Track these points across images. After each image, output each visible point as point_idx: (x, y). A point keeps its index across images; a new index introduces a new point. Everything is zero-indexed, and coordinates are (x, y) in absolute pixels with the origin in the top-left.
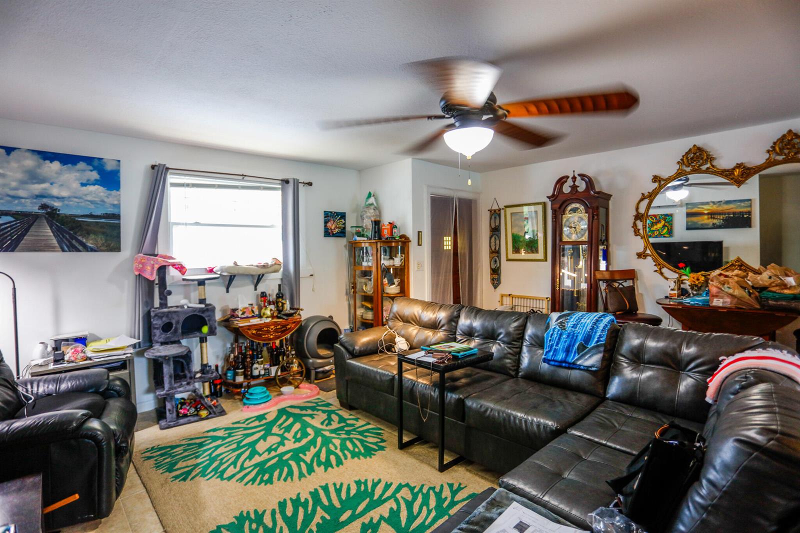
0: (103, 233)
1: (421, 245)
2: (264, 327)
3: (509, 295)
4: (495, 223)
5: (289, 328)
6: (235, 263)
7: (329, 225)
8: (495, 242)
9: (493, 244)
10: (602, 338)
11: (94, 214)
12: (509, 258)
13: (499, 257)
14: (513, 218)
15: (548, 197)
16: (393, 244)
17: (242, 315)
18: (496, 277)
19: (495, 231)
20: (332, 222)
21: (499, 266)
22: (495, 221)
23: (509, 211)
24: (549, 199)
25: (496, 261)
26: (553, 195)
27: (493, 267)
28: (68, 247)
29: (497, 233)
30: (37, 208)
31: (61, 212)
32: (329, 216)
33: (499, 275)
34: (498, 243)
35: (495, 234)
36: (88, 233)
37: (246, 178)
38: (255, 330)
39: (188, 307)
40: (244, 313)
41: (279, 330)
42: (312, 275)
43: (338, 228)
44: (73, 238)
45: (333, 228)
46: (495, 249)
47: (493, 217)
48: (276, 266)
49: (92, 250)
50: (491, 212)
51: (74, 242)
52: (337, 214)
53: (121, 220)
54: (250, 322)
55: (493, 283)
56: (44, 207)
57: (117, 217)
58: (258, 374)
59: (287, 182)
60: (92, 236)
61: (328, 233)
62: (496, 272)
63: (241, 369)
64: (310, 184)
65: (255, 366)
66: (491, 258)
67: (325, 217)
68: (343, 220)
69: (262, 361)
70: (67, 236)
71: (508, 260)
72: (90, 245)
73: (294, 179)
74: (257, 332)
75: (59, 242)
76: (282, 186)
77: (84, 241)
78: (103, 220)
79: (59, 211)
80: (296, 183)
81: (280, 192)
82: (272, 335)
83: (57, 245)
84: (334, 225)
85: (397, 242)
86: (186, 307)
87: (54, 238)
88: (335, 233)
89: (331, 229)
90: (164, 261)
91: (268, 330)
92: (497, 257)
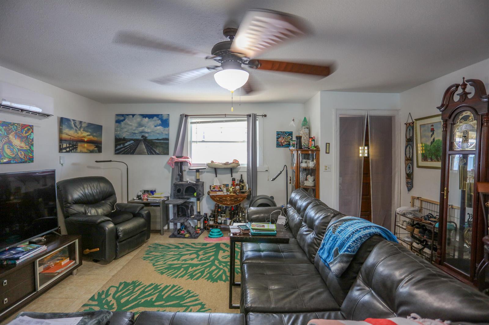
0: (162, 147)
1: (329, 153)
2: (224, 197)
3: (418, 198)
4: (410, 134)
5: (239, 200)
6: (212, 162)
7: (280, 140)
8: (409, 151)
9: (408, 152)
10: (350, 248)
11: (159, 138)
12: (420, 165)
13: (412, 164)
14: (422, 129)
15: (438, 108)
16: (310, 152)
17: (213, 189)
18: (410, 181)
19: (410, 141)
20: (282, 138)
21: (411, 171)
22: (410, 132)
23: (419, 123)
24: (440, 109)
25: (410, 167)
26: (443, 105)
27: (408, 172)
28: (150, 153)
29: (411, 143)
30: (141, 137)
31: (148, 138)
32: (279, 134)
33: (412, 179)
34: (412, 152)
35: (409, 144)
36: (157, 147)
37: (226, 116)
38: (219, 198)
39: (189, 182)
40: (214, 188)
41: (233, 200)
42: (267, 170)
43: (287, 141)
44: (151, 149)
45: (282, 142)
46: (410, 157)
47: (408, 130)
48: (234, 164)
49: (158, 154)
50: (407, 125)
51: (152, 151)
52: (285, 133)
53: (169, 141)
54: (216, 193)
55: (408, 186)
56: (143, 136)
57: (168, 139)
58: (220, 222)
59: (250, 116)
60: (158, 148)
61: (279, 145)
62: (410, 176)
63: (212, 217)
64: (265, 116)
65: (219, 217)
66: (406, 165)
67: (277, 135)
68: (290, 137)
69: (224, 216)
70: (150, 148)
71: (418, 167)
72: (158, 152)
73: (253, 114)
74: (219, 199)
75: (147, 151)
76: (247, 118)
77: (155, 150)
78: (162, 141)
79: (147, 138)
80: (255, 116)
81: (246, 123)
82: (228, 202)
83: (146, 152)
84: (283, 140)
85: (312, 151)
86: (188, 182)
87: (145, 149)
88: (284, 145)
89: (281, 142)
90: (177, 159)
91: (226, 199)
92: (411, 163)
